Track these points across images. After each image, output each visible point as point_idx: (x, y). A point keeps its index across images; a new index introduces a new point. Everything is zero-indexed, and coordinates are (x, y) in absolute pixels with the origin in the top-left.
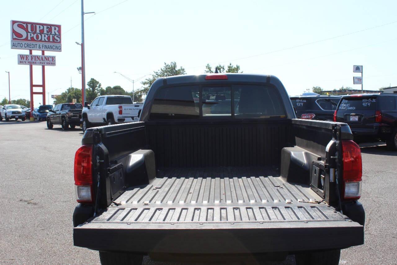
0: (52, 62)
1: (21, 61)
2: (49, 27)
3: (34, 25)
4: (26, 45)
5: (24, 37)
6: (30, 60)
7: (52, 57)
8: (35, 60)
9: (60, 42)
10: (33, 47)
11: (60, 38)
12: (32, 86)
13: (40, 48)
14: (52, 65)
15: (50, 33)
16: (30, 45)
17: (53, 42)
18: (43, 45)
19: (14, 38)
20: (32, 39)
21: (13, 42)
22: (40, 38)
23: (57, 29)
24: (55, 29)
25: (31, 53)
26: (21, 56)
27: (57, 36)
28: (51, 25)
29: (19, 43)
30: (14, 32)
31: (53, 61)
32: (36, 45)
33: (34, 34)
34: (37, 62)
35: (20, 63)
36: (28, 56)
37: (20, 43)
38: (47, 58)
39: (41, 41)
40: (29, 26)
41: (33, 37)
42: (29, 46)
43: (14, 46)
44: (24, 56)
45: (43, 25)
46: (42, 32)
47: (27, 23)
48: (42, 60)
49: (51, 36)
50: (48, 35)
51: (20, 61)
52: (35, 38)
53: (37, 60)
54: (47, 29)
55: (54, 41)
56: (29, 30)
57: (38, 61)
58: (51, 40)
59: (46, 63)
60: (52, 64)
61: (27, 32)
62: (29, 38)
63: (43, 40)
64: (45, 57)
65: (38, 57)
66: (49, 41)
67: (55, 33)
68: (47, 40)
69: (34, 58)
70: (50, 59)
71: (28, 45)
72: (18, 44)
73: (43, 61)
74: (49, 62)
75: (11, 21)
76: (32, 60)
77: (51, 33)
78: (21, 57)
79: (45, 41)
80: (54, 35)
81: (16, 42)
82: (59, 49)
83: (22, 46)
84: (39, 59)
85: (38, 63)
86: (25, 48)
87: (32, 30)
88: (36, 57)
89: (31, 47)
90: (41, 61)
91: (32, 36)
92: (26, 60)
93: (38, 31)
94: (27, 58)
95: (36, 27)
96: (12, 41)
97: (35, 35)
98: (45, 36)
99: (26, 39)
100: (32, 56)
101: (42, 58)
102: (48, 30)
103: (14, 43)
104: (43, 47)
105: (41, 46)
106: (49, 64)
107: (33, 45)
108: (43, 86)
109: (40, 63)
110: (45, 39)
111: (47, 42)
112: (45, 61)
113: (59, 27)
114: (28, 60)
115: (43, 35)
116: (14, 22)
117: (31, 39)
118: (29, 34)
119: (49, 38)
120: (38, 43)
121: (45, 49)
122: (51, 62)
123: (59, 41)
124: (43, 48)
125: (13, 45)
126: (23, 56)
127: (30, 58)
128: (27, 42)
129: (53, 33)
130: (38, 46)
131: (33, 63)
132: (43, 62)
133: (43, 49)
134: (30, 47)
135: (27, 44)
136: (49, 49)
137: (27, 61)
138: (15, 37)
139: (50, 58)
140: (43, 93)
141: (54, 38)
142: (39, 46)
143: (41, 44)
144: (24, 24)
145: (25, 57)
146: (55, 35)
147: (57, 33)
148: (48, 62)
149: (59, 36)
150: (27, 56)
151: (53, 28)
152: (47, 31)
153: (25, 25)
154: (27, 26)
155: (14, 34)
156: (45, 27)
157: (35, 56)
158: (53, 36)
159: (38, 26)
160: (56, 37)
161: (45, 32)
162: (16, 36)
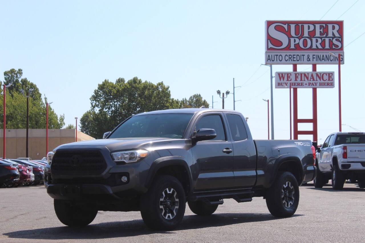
0: (330, 82)
1: (280, 82)
2: (323, 26)
3: (300, 25)
4: (287, 58)
5: (285, 44)
6: (293, 81)
7: (329, 74)
8: (301, 80)
9: (342, 49)
10: (298, 59)
11: (342, 42)
12: (297, 121)
13: (310, 60)
14: (328, 86)
15: (325, 36)
16: (294, 56)
17: (331, 49)
18: (313, 55)
19: (269, 48)
20: (297, 47)
21: (268, 54)
22: (309, 46)
23: (337, 27)
24: (334, 28)
25: (295, 69)
26: (279, 74)
27: (336, 40)
28: (327, 23)
29: (277, 55)
30: (269, 38)
31: (329, 80)
32: (303, 55)
33: (300, 40)
34: (305, 82)
35: (278, 85)
36: (291, 74)
37: (279, 54)
38: (321, 76)
39: (311, 48)
40: (293, 27)
41: (299, 43)
42: (292, 58)
43: (270, 60)
44: (284, 75)
45: (314, 23)
46: (312, 34)
47: (289, 23)
48: (312, 80)
49: (327, 40)
50: (322, 39)
51: (278, 83)
52: (301, 45)
53: (304, 80)
54: (320, 29)
55: (333, 47)
56: (293, 33)
57: (307, 82)
58: (327, 46)
59: (318, 84)
60: (328, 84)
61: (289, 36)
62: (292, 46)
63: (314, 47)
64: (317, 75)
65: (305, 75)
66: (324, 48)
67: (333, 34)
68: (320, 47)
69: (299, 77)
70: (326, 77)
71: (290, 57)
72: (275, 57)
73: (314, 80)
74: (324, 82)
75: (265, 22)
76: (296, 80)
77: (327, 34)
78: (281, 76)
79: (318, 49)
80: (331, 39)
81: (273, 54)
82: (340, 60)
83: (281, 59)
84: (307, 78)
85: (306, 84)
86: (286, 62)
87: (297, 33)
88: (303, 75)
89: (294, 59)
90: (310, 80)
91: (297, 42)
92: (288, 80)
93: (306, 34)
94: (288, 77)
95: (303, 27)
96: (266, 52)
97: (302, 40)
98: (317, 41)
99: (288, 48)
100: (296, 74)
101: (312, 75)
102: (322, 30)
103: (269, 56)
104: (313, 58)
105: (311, 57)
106: (322, 85)
107: (298, 56)
108: (314, 121)
109: (309, 85)
110: (317, 46)
111: (320, 49)
112: (317, 80)
113: (340, 24)
114: (291, 80)
115: (314, 40)
116: (269, 23)
117: (295, 47)
118: (292, 40)
119: (323, 44)
120: (306, 53)
121: (317, 62)
122: (327, 81)
123: (340, 47)
124: (315, 60)
125: (268, 59)
126: (282, 74)
127: (293, 77)
128: (289, 53)
129: (330, 35)
130: (306, 57)
131: (298, 84)
132: (314, 82)
133: (315, 62)
134: (294, 61)
135: (289, 55)
136: (323, 60)
137: (289, 82)
138: (270, 46)
139: (325, 75)
140: (314, 133)
141: (331, 43)
142: (308, 58)
143: (311, 53)
144: (285, 24)
145: (286, 75)
146: (333, 38)
147: (337, 35)
148: (322, 81)
149: (340, 39)
150: (288, 75)
151: (330, 26)
152: (320, 32)
153: (286, 27)
154: (289, 27)
155: (269, 41)
156: (318, 26)
157: (301, 74)
158: (329, 40)
159: (306, 26)
160: (334, 41)
161: (318, 34)
162: (273, 45)
